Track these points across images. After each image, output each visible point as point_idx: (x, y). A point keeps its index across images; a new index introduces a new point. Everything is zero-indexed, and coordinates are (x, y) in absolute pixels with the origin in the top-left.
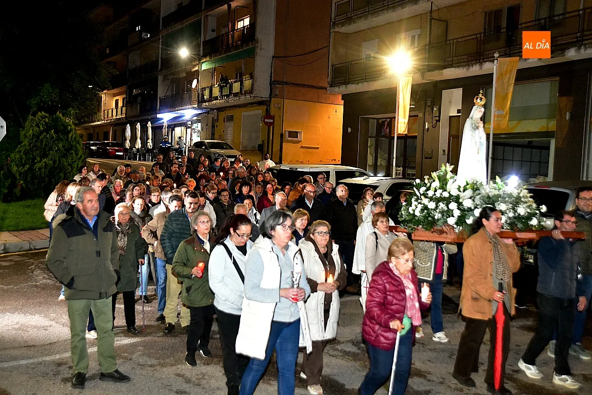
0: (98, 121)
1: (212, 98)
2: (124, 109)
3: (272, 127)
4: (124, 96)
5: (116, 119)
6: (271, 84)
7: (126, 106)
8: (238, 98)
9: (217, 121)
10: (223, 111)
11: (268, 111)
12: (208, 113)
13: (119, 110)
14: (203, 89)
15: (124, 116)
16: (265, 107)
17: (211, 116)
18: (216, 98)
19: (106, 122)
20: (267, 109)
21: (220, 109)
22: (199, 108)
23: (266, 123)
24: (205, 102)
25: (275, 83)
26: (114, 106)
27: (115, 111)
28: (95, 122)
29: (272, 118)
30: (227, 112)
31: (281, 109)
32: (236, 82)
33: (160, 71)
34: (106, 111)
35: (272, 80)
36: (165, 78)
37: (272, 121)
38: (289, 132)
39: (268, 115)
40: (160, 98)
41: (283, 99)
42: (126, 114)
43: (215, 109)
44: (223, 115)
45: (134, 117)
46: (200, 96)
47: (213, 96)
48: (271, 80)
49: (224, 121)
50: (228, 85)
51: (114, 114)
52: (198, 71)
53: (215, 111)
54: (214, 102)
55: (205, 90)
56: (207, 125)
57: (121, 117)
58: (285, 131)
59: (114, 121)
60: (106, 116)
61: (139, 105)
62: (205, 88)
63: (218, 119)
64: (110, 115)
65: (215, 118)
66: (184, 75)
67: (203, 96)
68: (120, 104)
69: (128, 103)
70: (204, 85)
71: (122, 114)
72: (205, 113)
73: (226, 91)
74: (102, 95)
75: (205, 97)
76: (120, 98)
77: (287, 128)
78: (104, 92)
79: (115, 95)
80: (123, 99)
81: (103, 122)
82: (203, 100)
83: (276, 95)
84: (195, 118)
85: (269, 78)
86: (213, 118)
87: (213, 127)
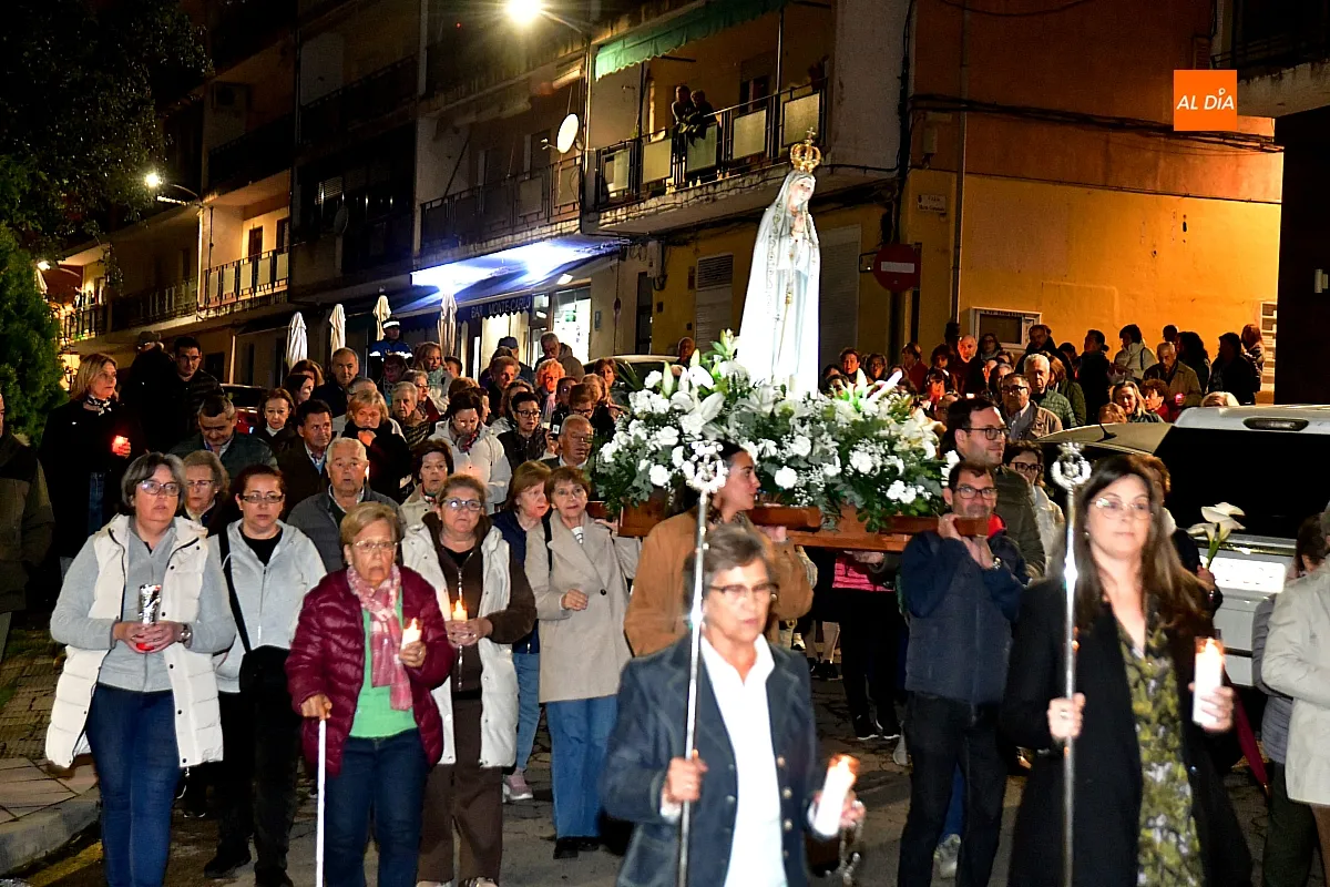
0: (186, 313)
1: (640, 189)
2: (283, 259)
3: (908, 296)
4: (283, 213)
5: (250, 301)
6: (903, 111)
7: (291, 252)
8: (756, 179)
9: (662, 287)
10: (686, 243)
11: (890, 228)
12: (621, 254)
13: (264, 265)
14: (605, 155)
15: (281, 287)
16: (875, 214)
17: (635, 266)
18: (658, 189)
19: (212, 314)
20: (886, 221)
21: (672, 237)
22: (587, 234)
23: (886, 279)
24: (613, 205)
25: (924, 104)
26: (244, 252)
27: (247, 271)
28: (172, 316)
29: (913, 254)
30: (702, 245)
31: (947, 215)
32: (743, 112)
33: (423, 98)
34: (214, 275)
35: (912, 91)
36: (444, 125)
37: (909, 268)
38: (985, 316)
39: (891, 243)
40: (423, 206)
41: (959, 172)
42: (290, 280)
43: (653, 235)
44: (683, 259)
45: (322, 287)
46: (591, 183)
47: (645, 180)
48: (904, 93)
49: (691, 284)
50: (711, 131)
51: (246, 282)
52: (579, 84)
53: (652, 244)
54: (652, 202)
55: (612, 159)
56: (617, 305)
57: (269, 292)
58: (966, 313)
59: (244, 310)
60: (213, 294)
61: (339, 242)
62: (611, 151)
63: (664, 276)
64: (229, 289)
65: (653, 273)
66: (522, 105)
67: (601, 182)
68: (269, 243)
69: (300, 235)
70: (606, 141)
71: (273, 279)
72: (610, 255)
73: (703, 154)
74: (200, 214)
75: (611, 187)
76: (268, 225)
77: (976, 299)
78: (209, 199)
79: (247, 213)
80: (281, 224)
81: (203, 314)
82: (602, 199)
83: (928, 156)
84: (565, 280)
85: (895, 86)
86: (643, 275)
87: (643, 311)
